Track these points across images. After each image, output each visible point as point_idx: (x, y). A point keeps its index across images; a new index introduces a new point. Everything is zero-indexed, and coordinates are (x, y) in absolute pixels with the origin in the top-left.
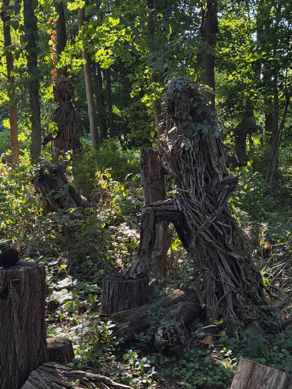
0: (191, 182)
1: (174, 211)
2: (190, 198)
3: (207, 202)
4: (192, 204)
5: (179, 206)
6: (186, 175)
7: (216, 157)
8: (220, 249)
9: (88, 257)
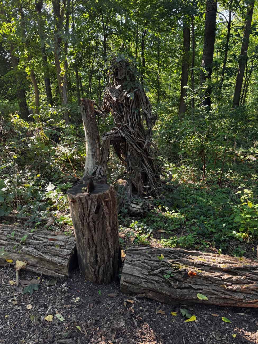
0: (129, 119)
1: (119, 137)
2: (128, 129)
3: (138, 131)
4: (130, 132)
5: (122, 134)
6: (126, 115)
7: (145, 104)
8: (144, 155)
9: (47, 167)
